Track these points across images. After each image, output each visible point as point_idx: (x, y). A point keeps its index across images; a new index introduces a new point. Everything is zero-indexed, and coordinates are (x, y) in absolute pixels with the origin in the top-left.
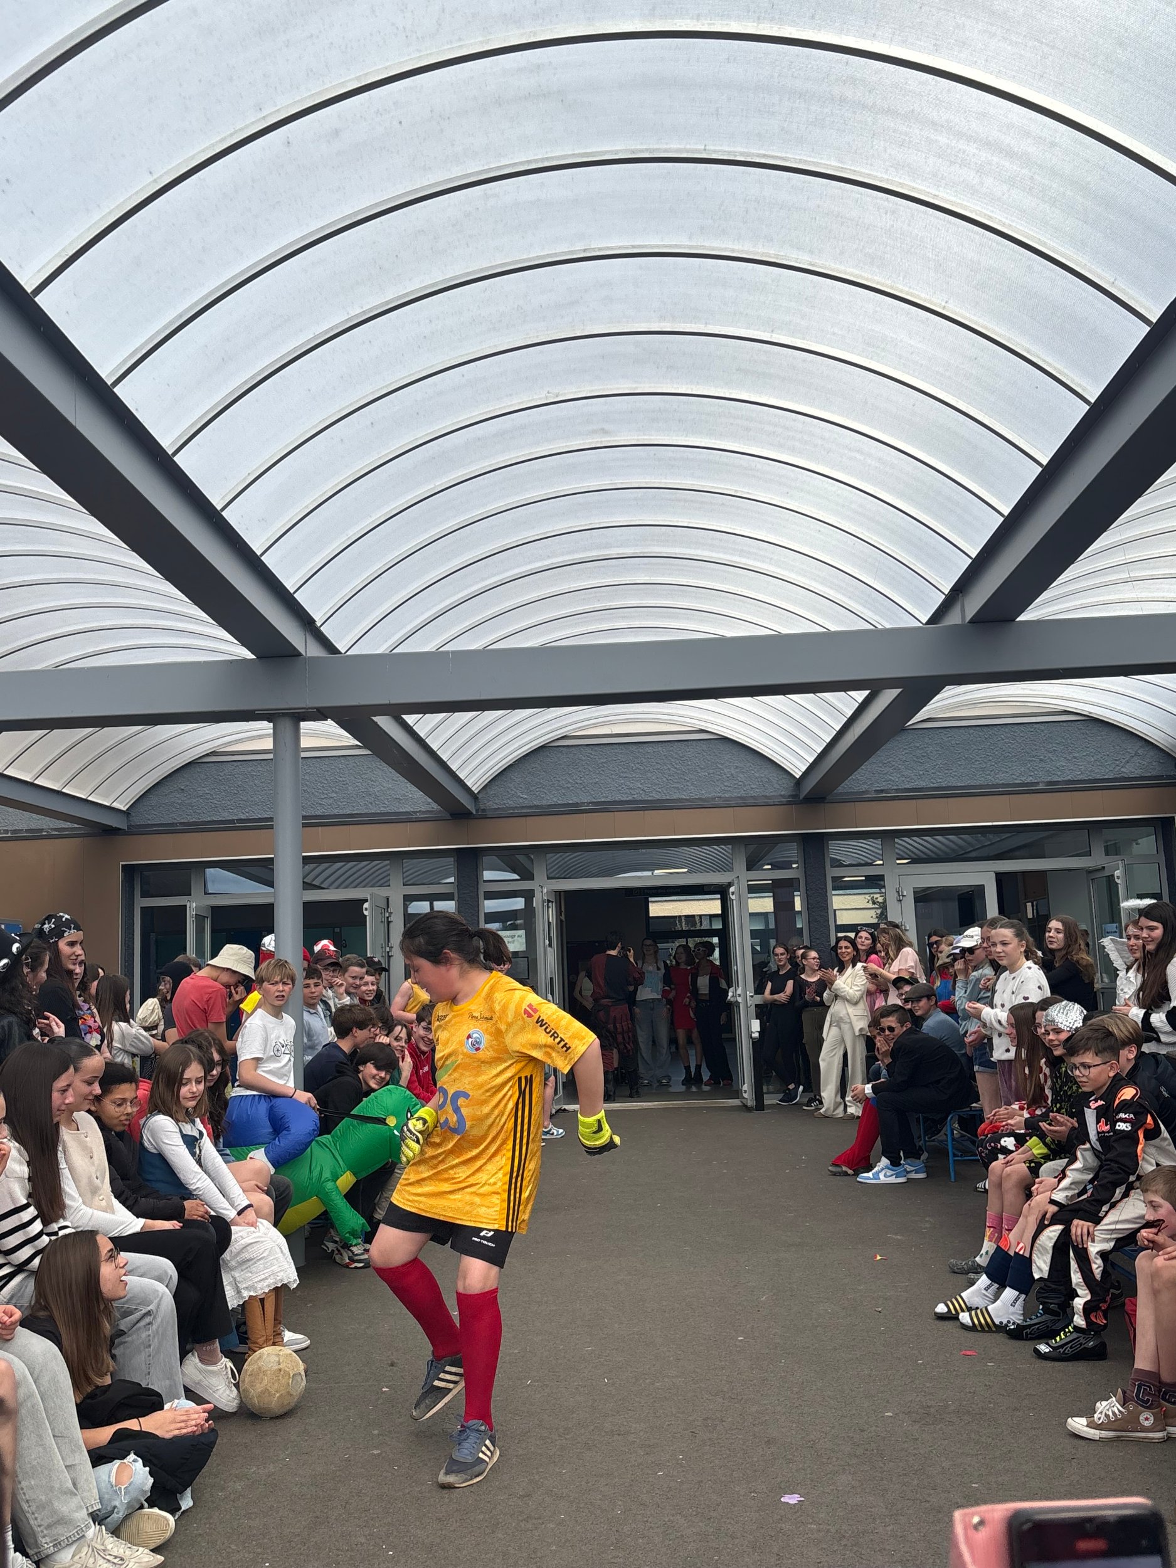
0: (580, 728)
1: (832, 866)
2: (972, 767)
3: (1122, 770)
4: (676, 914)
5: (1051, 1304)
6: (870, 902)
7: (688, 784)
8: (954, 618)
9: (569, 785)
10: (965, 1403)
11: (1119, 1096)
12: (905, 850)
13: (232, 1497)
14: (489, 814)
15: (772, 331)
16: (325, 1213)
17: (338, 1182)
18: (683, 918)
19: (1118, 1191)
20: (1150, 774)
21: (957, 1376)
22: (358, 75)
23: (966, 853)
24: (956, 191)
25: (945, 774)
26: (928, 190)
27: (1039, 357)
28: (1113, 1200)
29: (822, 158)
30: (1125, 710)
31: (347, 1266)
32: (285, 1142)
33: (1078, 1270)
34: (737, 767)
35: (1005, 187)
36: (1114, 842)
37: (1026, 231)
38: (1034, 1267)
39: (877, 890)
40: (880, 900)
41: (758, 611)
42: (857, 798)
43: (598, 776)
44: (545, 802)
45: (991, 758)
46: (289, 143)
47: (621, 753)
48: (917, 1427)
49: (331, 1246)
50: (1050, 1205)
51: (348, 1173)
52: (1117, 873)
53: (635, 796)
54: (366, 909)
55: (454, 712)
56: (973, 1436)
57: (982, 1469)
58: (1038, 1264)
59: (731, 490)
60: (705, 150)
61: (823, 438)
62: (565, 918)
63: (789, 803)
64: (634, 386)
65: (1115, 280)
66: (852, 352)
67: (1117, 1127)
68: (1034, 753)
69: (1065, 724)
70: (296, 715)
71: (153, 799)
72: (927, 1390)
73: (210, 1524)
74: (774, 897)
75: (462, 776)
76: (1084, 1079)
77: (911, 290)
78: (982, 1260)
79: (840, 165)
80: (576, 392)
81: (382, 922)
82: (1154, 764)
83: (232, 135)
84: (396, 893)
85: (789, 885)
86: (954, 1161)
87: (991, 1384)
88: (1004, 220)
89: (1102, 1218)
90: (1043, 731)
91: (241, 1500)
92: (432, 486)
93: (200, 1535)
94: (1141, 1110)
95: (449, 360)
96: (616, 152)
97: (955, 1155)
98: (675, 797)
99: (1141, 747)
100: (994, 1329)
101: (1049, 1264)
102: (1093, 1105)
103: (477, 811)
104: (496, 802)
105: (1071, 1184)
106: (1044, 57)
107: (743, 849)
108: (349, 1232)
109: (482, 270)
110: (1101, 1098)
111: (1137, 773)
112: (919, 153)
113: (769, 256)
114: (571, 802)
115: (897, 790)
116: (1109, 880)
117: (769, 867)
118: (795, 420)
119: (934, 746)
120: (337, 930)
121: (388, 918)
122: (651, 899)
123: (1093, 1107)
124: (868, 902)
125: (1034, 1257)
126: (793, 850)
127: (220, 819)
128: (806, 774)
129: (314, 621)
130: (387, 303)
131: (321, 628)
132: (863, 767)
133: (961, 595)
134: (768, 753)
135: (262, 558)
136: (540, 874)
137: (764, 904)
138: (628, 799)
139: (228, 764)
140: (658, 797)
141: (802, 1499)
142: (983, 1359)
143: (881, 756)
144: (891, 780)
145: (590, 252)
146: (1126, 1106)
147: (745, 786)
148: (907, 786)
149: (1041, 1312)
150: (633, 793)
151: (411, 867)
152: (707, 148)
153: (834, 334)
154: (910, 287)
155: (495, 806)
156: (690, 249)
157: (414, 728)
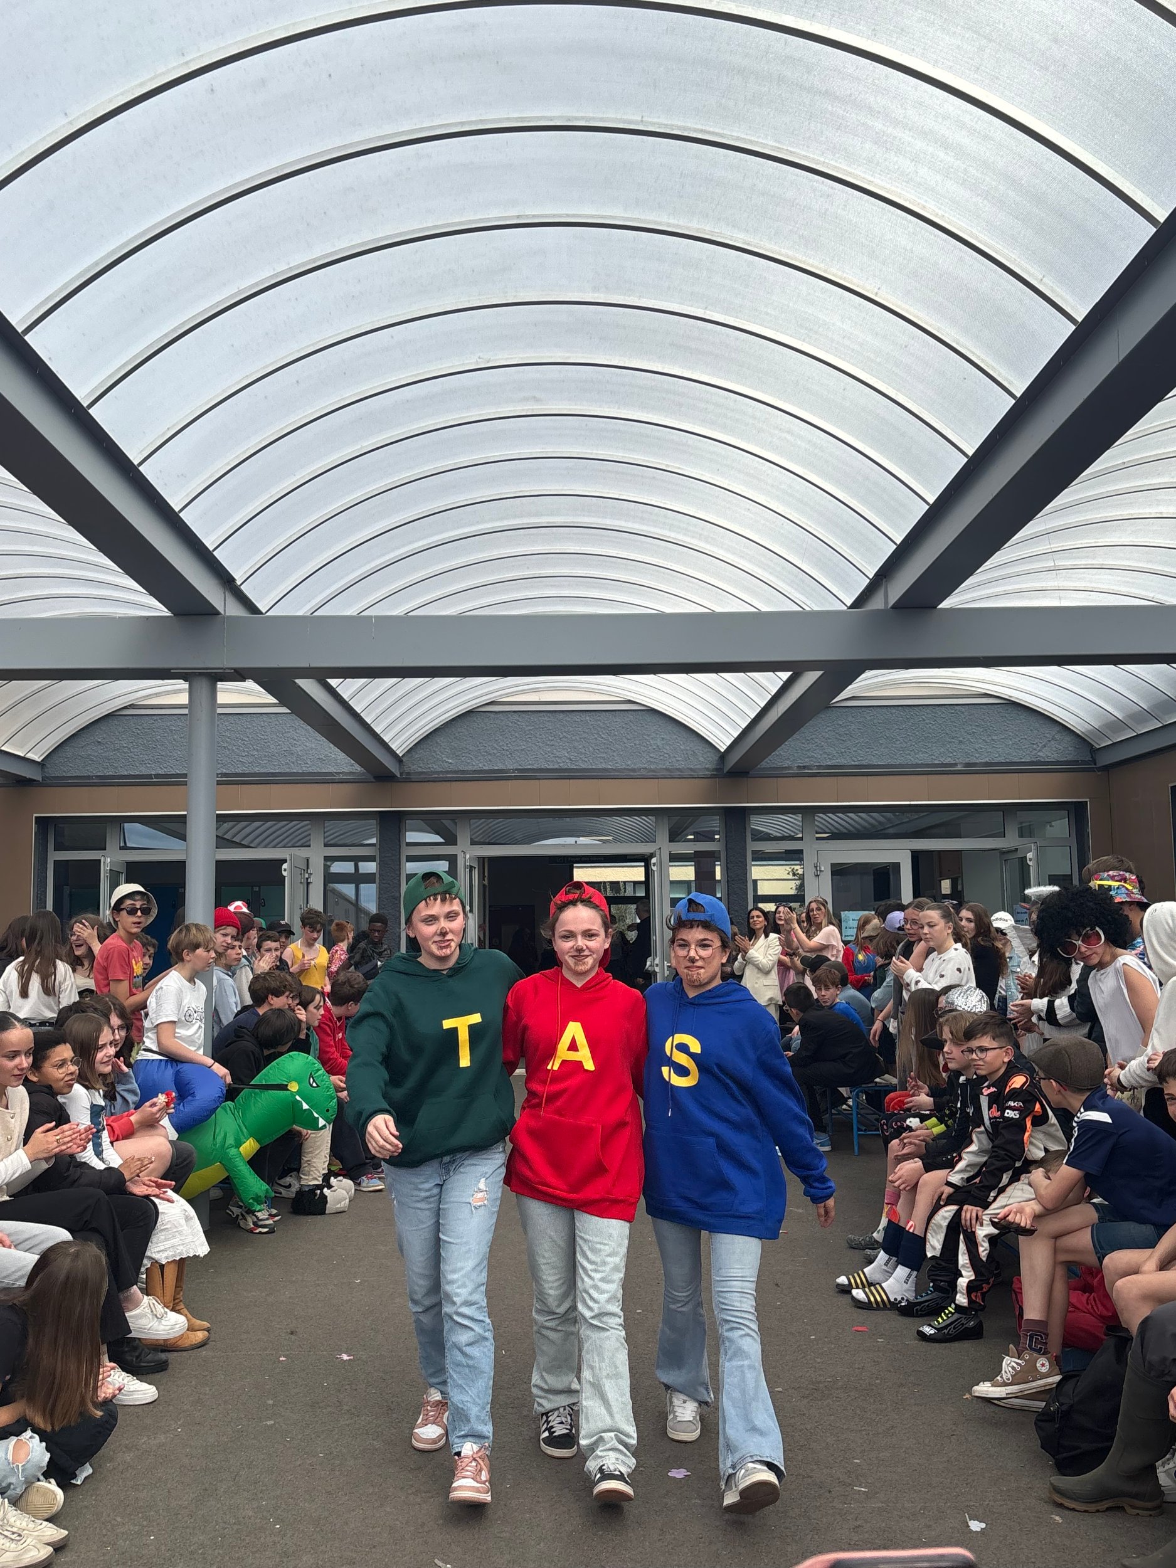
0: (509, 693)
1: (753, 840)
2: (892, 747)
3: (1039, 754)
4: (602, 880)
5: (942, 1281)
6: (791, 874)
7: (615, 754)
8: (877, 603)
9: (495, 751)
10: (853, 1379)
11: (1010, 1084)
12: (827, 824)
13: (121, 1467)
14: (413, 777)
15: (706, 308)
16: (228, 1178)
17: (241, 1149)
18: (607, 884)
19: (1005, 1176)
20: (1065, 759)
21: (847, 1352)
22: (286, 24)
23: (885, 829)
24: (891, 179)
25: (867, 752)
26: (863, 175)
27: (969, 350)
28: (1001, 1185)
29: (759, 137)
30: (1045, 695)
31: (251, 1231)
32: (189, 1108)
33: (966, 1252)
34: (663, 739)
35: (939, 178)
36: (1028, 824)
37: (958, 222)
38: (928, 1246)
39: (798, 862)
40: (800, 872)
41: (687, 586)
42: (778, 774)
43: (525, 743)
44: (470, 768)
45: (911, 738)
46: (212, 90)
47: (549, 721)
48: (806, 1401)
49: (236, 1211)
50: (946, 1187)
51: (251, 1139)
52: (1029, 855)
53: (561, 765)
54: (285, 870)
55: (375, 678)
56: (858, 1412)
57: (865, 1445)
58: (932, 1243)
59: (662, 464)
60: (642, 121)
61: (754, 417)
62: (489, 883)
63: (712, 777)
64: (568, 355)
65: (1044, 277)
66: (785, 333)
67: (1006, 1115)
68: (954, 735)
69: (985, 707)
70: (213, 674)
71: (69, 751)
72: (817, 1366)
73: (97, 1495)
74: (695, 865)
75: (386, 739)
76: (981, 1063)
77: (845, 275)
78: (878, 1236)
79: (777, 145)
80: (508, 358)
81: (301, 883)
82: (1070, 749)
83: (152, 79)
84: (316, 854)
85: (713, 856)
86: (859, 1135)
87: (880, 1360)
88: (937, 210)
89: (991, 1203)
90: (963, 713)
91: (130, 1471)
92: (359, 447)
93: (86, 1507)
94: (1030, 1098)
95: (378, 321)
96: (551, 119)
97: (859, 1130)
98: (603, 766)
99: (1058, 732)
100: (889, 1306)
101: (942, 1243)
102: (986, 1092)
103: (401, 774)
104: (421, 765)
105: (967, 1166)
106: (981, 49)
107: (666, 820)
108: (252, 1198)
109: (413, 231)
110: (993, 1085)
111: (1054, 757)
112: (856, 138)
113: (704, 231)
114: (496, 768)
115: (819, 767)
116: (1022, 861)
117: (692, 837)
118: (727, 398)
119: (857, 724)
120: (256, 889)
121: (307, 879)
122: (575, 865)
123: (985, 1094)
124: (788, 874)
125: (929, 1236)
126: (716, 820)
127: (137, 773)
128: (731, 748)
129: (234, 580)
130: (314, 260)
131: (242, 587)
132: (786, 743)
133: (884, 580)
134: (694, 726)
135: (181, 515)
136: (463, 839)
137: (686, 872)
138: (554, 767)
139: (147, 718)
140: (584, 767)
141: (689, 1473)
142: (873, 1335)
143: (806, 731)
144: (813, 757)
145: (524, 219)
146: (1015, 1094)
147: (670, 758)
148: (829, 763)
149: (931, 1289)
150: (559, 761)
151: (331, 827)
152: (644, 119)
153: (767, 314)
154: (843, 272)
155: (420, 770)
156: (624, 221)
157: (337, 689)
